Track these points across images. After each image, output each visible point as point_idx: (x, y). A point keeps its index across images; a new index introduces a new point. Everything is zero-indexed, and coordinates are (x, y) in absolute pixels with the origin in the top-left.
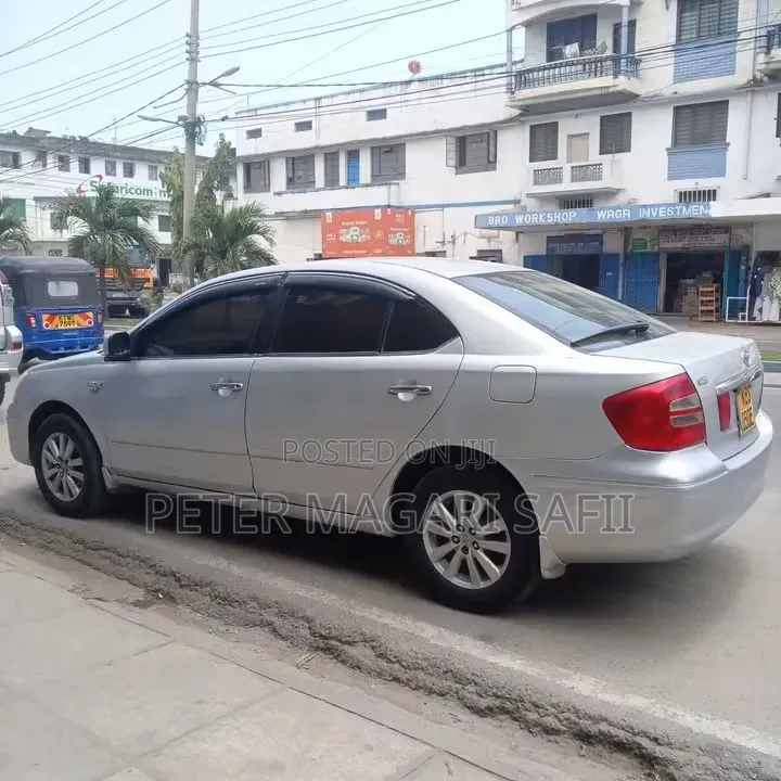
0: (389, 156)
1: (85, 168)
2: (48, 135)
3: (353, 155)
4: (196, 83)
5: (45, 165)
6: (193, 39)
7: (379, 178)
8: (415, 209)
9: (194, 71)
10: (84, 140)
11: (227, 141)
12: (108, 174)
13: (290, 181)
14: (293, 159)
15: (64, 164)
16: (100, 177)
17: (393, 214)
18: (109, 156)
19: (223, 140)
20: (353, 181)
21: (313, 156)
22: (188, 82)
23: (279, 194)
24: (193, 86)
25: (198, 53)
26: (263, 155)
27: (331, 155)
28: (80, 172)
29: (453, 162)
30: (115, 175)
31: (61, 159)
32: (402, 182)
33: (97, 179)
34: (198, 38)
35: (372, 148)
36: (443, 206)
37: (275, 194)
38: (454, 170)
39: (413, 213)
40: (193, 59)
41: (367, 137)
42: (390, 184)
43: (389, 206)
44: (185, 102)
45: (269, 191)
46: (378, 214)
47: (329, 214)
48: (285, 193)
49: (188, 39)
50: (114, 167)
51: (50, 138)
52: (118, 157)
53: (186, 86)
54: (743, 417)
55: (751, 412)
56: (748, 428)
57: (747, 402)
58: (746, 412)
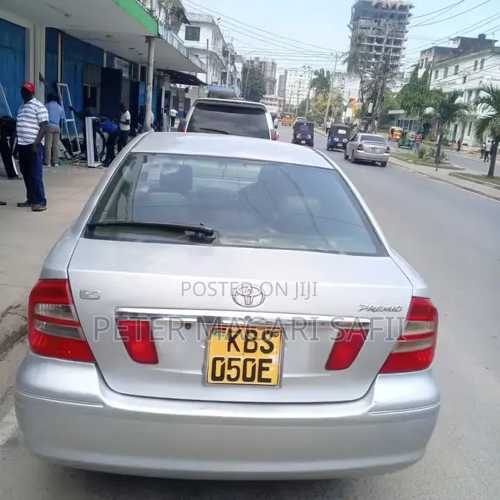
54: (219, 364)
55: (265, 365)
56: (240, 381)
57: (253, 351)
58: (239, 359)
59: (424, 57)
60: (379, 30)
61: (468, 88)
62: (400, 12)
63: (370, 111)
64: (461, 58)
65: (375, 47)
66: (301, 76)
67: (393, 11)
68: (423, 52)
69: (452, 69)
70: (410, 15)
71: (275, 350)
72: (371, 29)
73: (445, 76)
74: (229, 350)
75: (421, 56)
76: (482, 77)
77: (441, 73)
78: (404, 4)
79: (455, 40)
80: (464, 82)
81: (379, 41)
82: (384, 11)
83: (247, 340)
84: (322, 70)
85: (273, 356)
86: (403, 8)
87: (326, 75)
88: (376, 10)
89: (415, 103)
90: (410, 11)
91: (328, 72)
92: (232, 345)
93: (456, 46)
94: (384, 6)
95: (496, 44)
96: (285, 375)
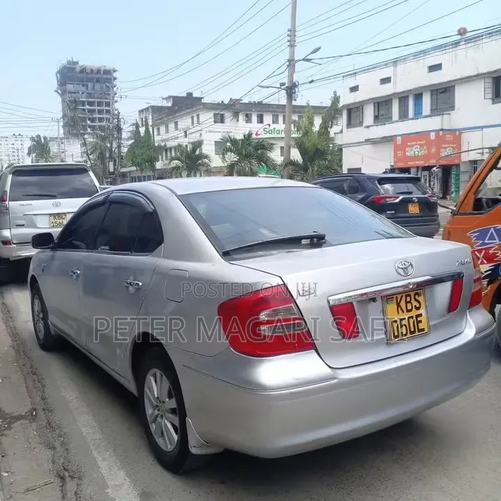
0: (443, 95)
1: (261, 120)
2: (241, 102)
3: (418, 96)
4: (294, 60)
5: (238, 121)
6: (292, 32)
7: (435, 111)
8: (461, 131)
9: (292, 53)
10: (260, 103)
11: (338, 95)
12: (273, 122)
13: (376, 118)
14: (378, 103)
15: (248, 119)
16: (269, 125)
17: (444, 135)
18: (275, 112)
19: (335, 95)
20: (418, 114)
21: (391, 100)
22: (289, 61)
23: (368, 127)
24: (291, 63)
25: (295, 41)
26: (360, 102)
27: (403, 98)
28: (258, 123)
29: (490, 96)
30: (278, 123)
31: (247, 115)
32: (452, 112)
33: (267, 127)
34: (295, 31)
35: (432, 91)
36: (482, 128)
37: (365, 127)
38: (490, 101)
39: (460, 134)
40: (292, 46)
41: (427, 84)
42: (443, 115)
43: (442, 130)
44: (286, 73)
45: (362, 125)
46: (433, 136)
47: (399, 138)
48: (372, 126)
49: (289, 33)
50: (277, 119)
51: (242, 103)
52: (280, 112)
53: (288, 63)
54: (395, 325)
55: (419, 319)
56: (409, 335)
57: (411, 310)
58: (405, 319)
59: (143, 116)
60: (88, 93)
61: (191, 141)
62: (105, 76)
63: (112, 170)
64: (177, 115)
65: (88, 110)
66: (13, 144)
67: (98, 76)
68: (141, 112)
69: (172, 126)
70: (115, 79)
71: (422, 306)
72: (81, 93)
73: (167, 131)
74: (398, 313)
75: (140, 115)
76: (201, 130)
77: (163, 129)
78: (107, 68)
79: (168, 98)
80: (186, 136)
81: (90, 104)
82: (90, 76)
83: (407, 303)
84: (38, 136)
85: (422, 311)
86: (108, 72)
87: (43, 140)
88: (82, 75)
89: (144, 159)
90: (115, 75)
91: (45, 138)
92: (399, 309)
93: (170, 104)
94: (89, 71)
95: (203, 101)
96: (430, 324)
